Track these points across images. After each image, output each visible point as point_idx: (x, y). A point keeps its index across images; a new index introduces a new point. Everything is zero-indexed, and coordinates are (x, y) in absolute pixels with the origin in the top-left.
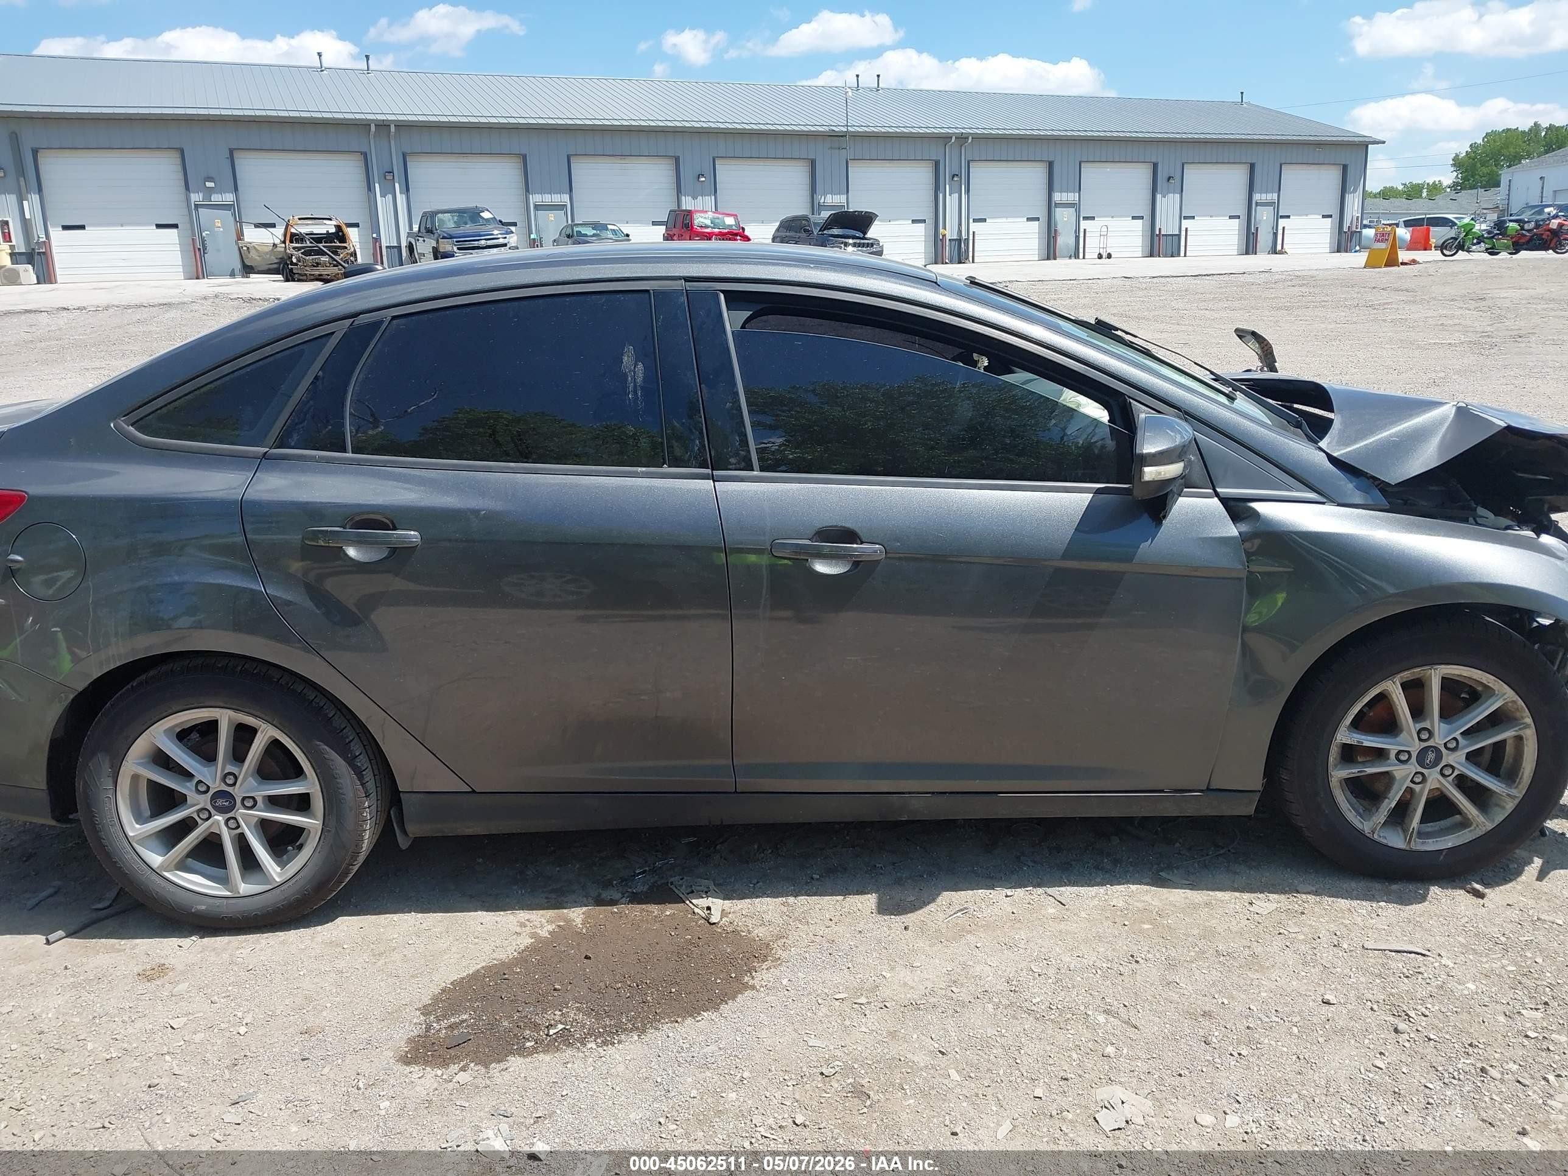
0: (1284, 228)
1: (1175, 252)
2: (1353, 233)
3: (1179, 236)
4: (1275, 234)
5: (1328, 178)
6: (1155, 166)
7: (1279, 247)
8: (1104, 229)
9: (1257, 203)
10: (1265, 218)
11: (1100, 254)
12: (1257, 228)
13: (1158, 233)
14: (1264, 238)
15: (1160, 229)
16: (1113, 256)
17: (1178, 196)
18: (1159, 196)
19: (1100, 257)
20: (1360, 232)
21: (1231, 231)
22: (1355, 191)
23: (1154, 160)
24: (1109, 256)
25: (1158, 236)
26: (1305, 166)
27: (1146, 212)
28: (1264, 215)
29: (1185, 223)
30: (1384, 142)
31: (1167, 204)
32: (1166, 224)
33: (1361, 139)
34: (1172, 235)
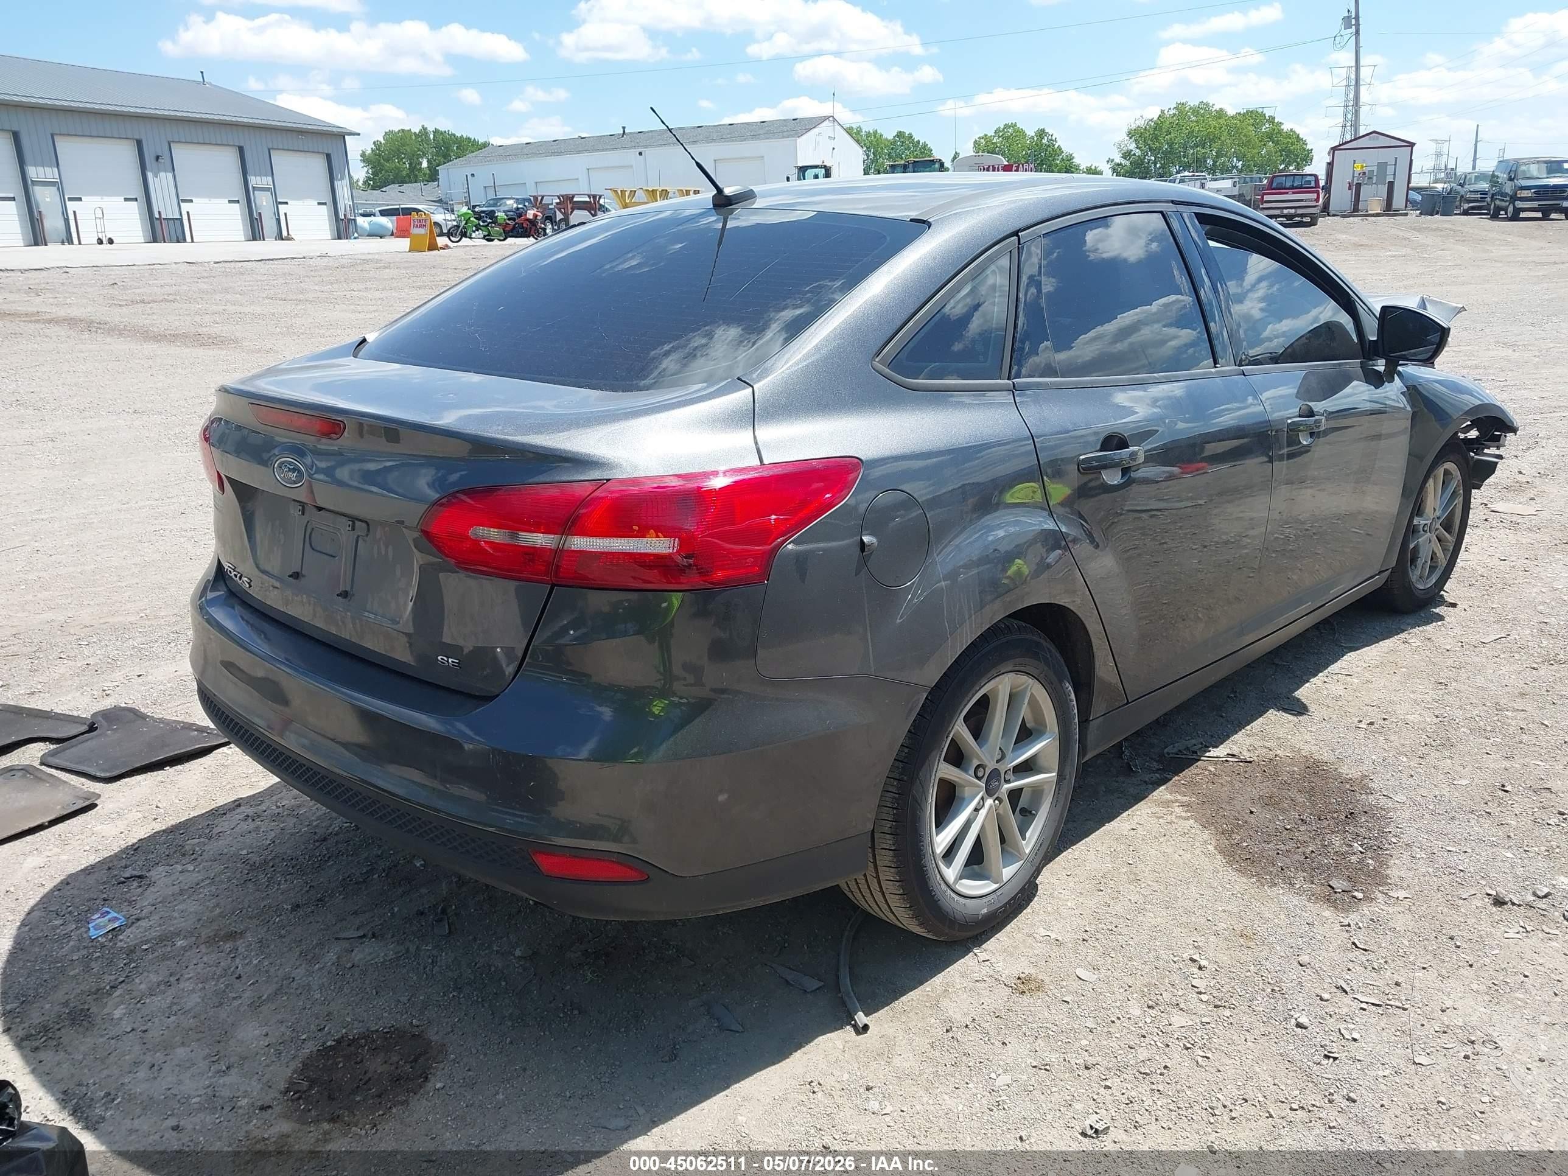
0: (286, 214)
1: (181, 238)
2: (349, 220)
3: (181, 220)
4: (278, 220)
5: (316, 166)
6: (139, 143)
7: (285, 234)
8: (99, 211)
9: (253, 188)
10: (264, 203)
11: (99, 239)
12: (260, 214)
13: (157, 216)
14: (269, 225)
15: (159, 213)
16: (115, 241)
17: (170, 175)
18: (150, 175)
19: (100, 242)
20: (355, 220)
21: (233, 217)
22: (342, 179)
23: (137, 137)
24: (111, 241)
25: (160, 219)
26: (291, 152)
27: (139, 194)
28: (263, 201)
29: (185, 207)
30: (359, 134)
31: (161, 183)
32: (166, 208)
33: (339, 130)
34: (173, 219)
